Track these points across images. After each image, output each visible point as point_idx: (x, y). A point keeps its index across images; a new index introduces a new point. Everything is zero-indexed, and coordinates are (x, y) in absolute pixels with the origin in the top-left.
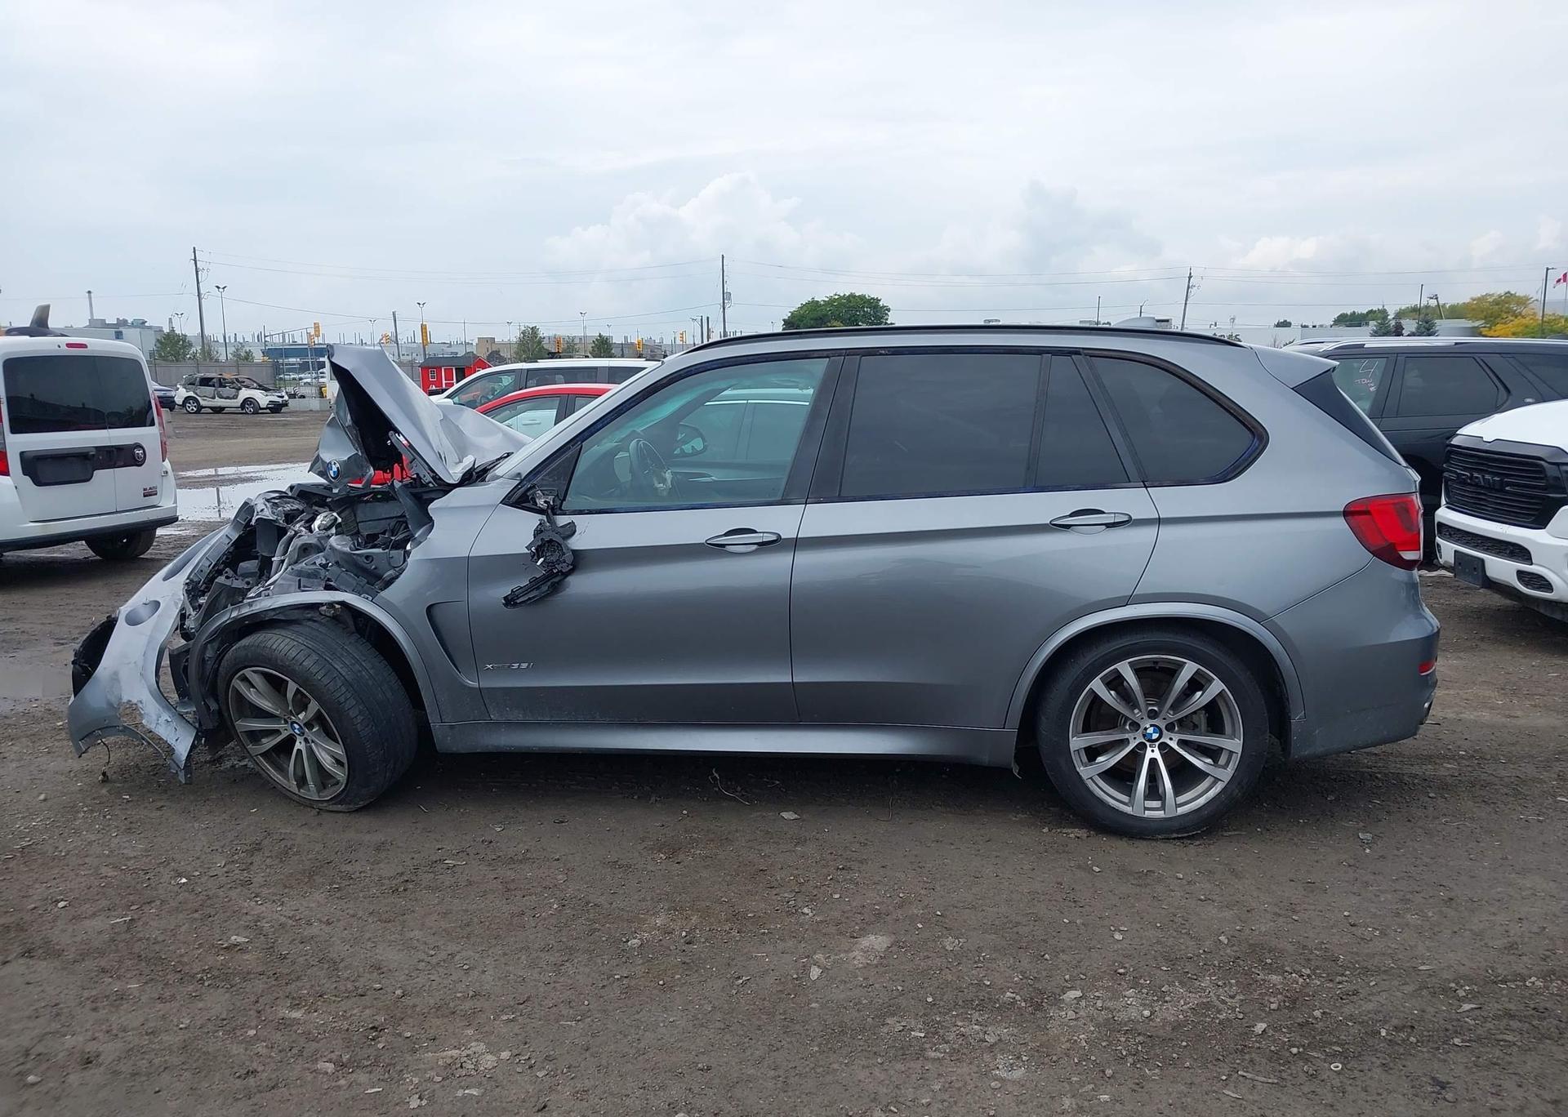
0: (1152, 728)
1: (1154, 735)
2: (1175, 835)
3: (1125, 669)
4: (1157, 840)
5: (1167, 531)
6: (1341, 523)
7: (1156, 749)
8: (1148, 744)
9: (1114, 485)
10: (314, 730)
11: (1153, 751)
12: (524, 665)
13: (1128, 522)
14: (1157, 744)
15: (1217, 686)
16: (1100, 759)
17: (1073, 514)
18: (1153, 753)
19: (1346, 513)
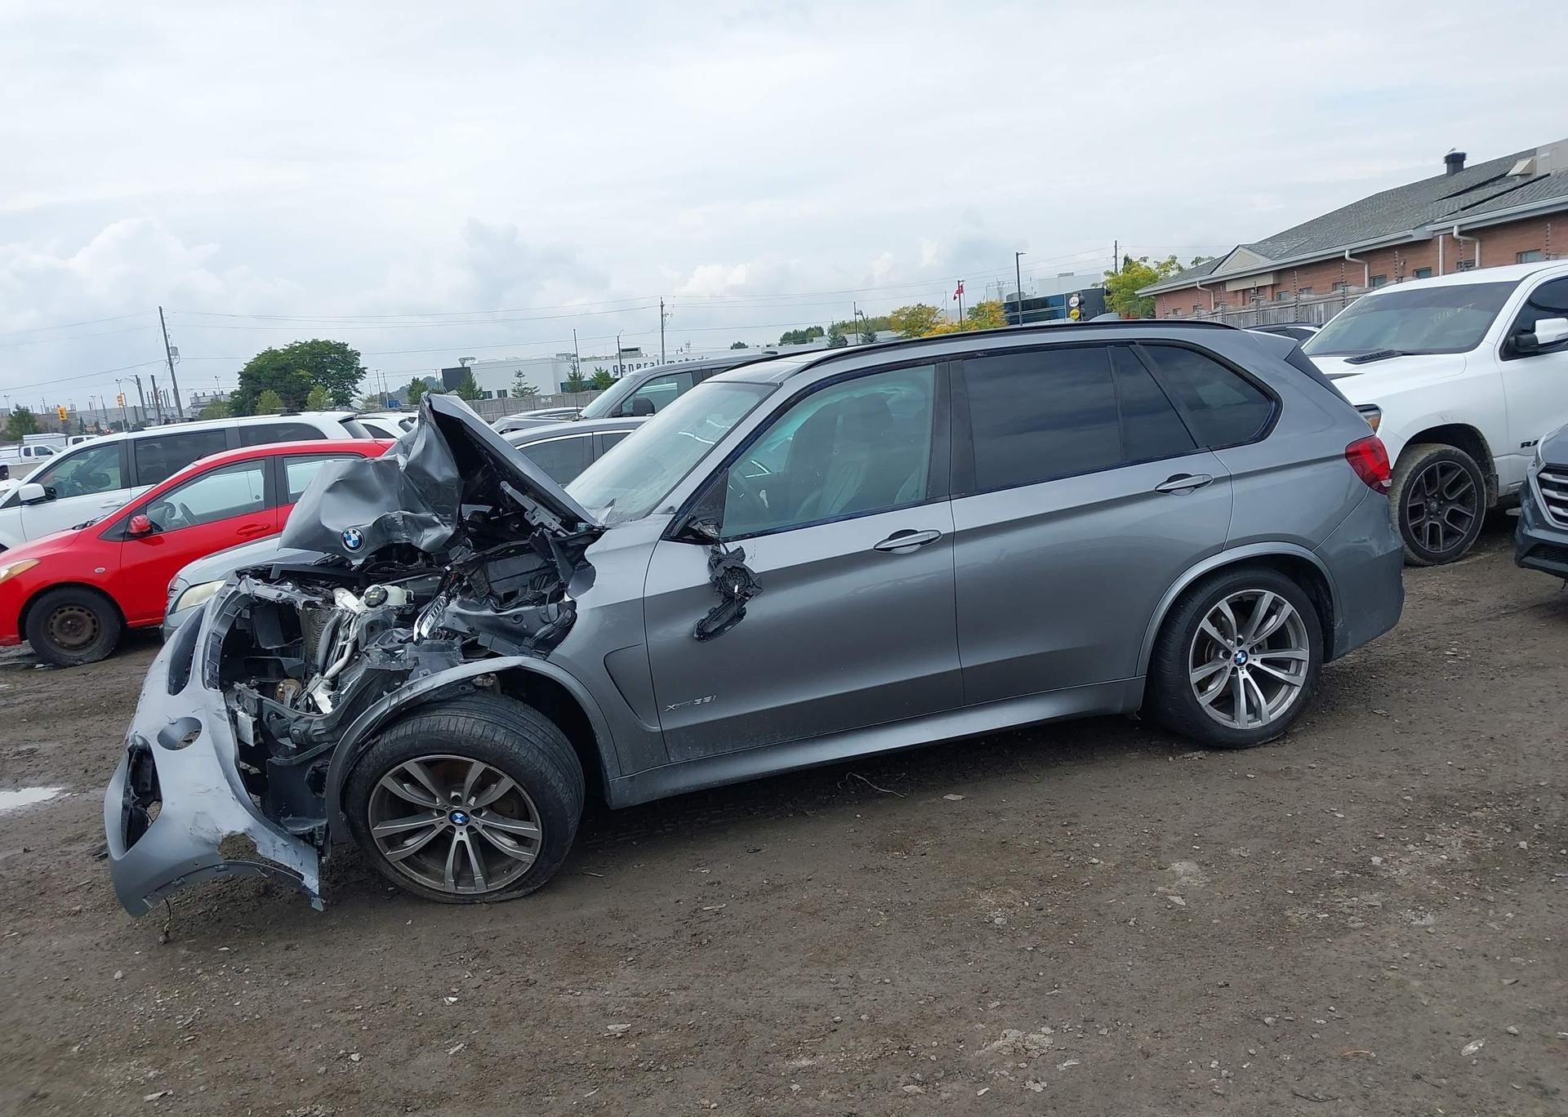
0: (1240, 654)
1: (1242, 659)
2: (1271, 739)
3: (1224, 606)
4: (1258, 747)
5: (1237, 486)
6: (1346, 464)
7: (1245, 671)
8: (1238, 667)
9: (1189, 452)
10: (483, 815)
11: (1243, 673)
12: (707, 699)
13: (1210, 482)
14: (1245, 666)
15: (1288, 608)
16: (1211, 687)
17: (1169, 480)
18: (1244, 674)
19: (1347, 455)
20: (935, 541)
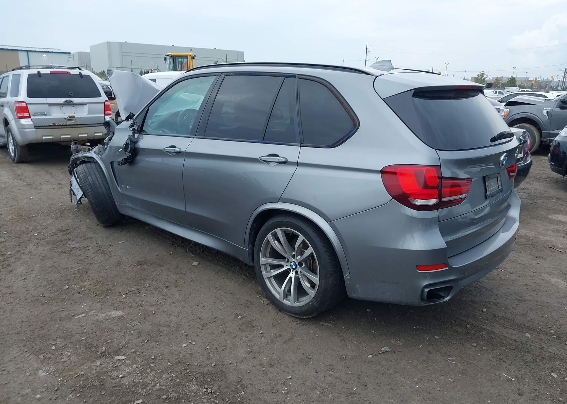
0: (293, 263)
1: (294, 266)
5: (301, 170)
6: (379, 177)
7: (294, 273)
12: (129, 188)
13: (285, 163)
14: (295, 270)
15: (310, 250)
16: (272, 271)
17: (268, 156)
18: (292, 274)
19: (383, 172)
20: (179, 153)
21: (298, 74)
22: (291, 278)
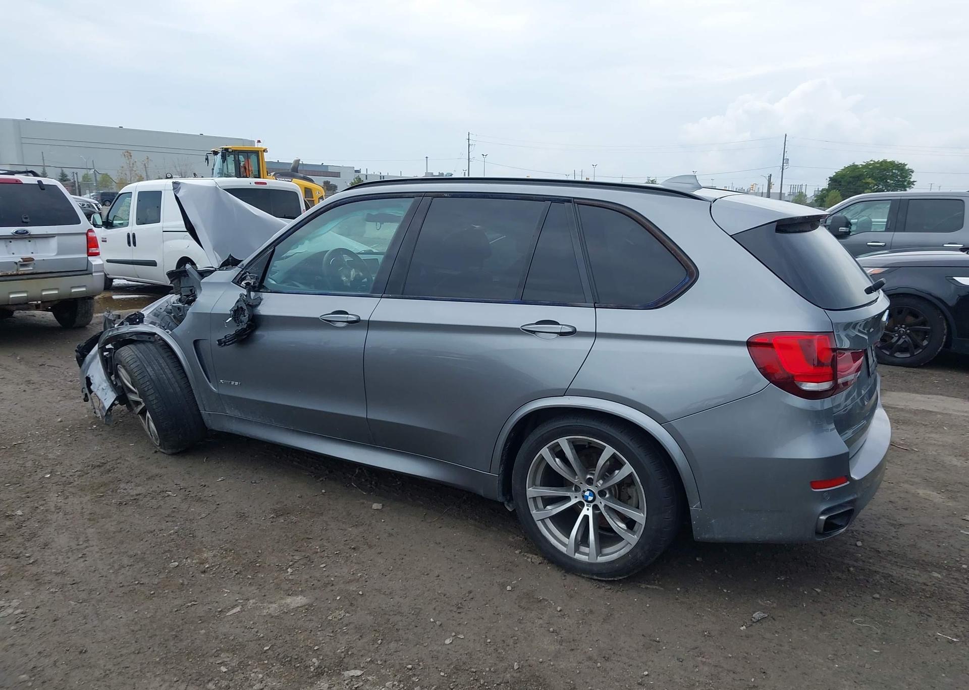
0: (588, 492)
1: (589, 497)
2: (595, 577)
3: (564, 443)
5: (601, 344)
6: (744, 352)
7: (591, 509)
8: (585, 503)
9: (572, 303)
11: (588, 509)
12: (237, 383)
13: (573, 333)
14: (592, 504)
15: (628, 469)
16: (548, 507)
17: (538, 323)
18: (587, 511)
19: (750, 344)
20: (356, 323)
21: (574, 198)
22: (586, 517)
